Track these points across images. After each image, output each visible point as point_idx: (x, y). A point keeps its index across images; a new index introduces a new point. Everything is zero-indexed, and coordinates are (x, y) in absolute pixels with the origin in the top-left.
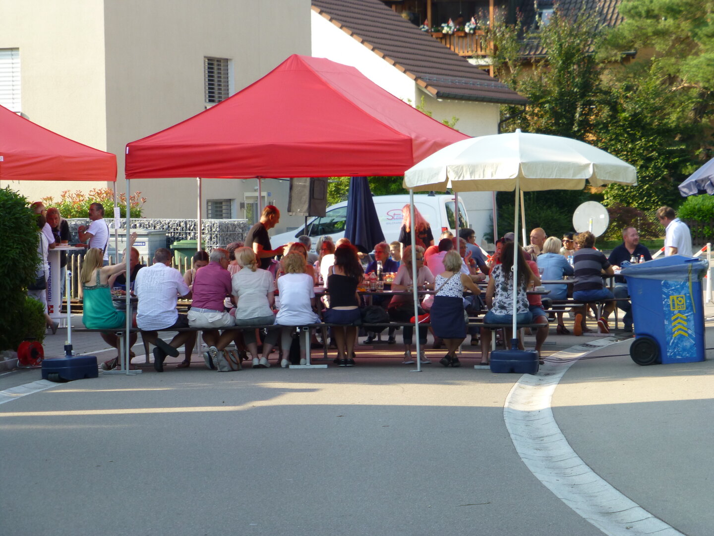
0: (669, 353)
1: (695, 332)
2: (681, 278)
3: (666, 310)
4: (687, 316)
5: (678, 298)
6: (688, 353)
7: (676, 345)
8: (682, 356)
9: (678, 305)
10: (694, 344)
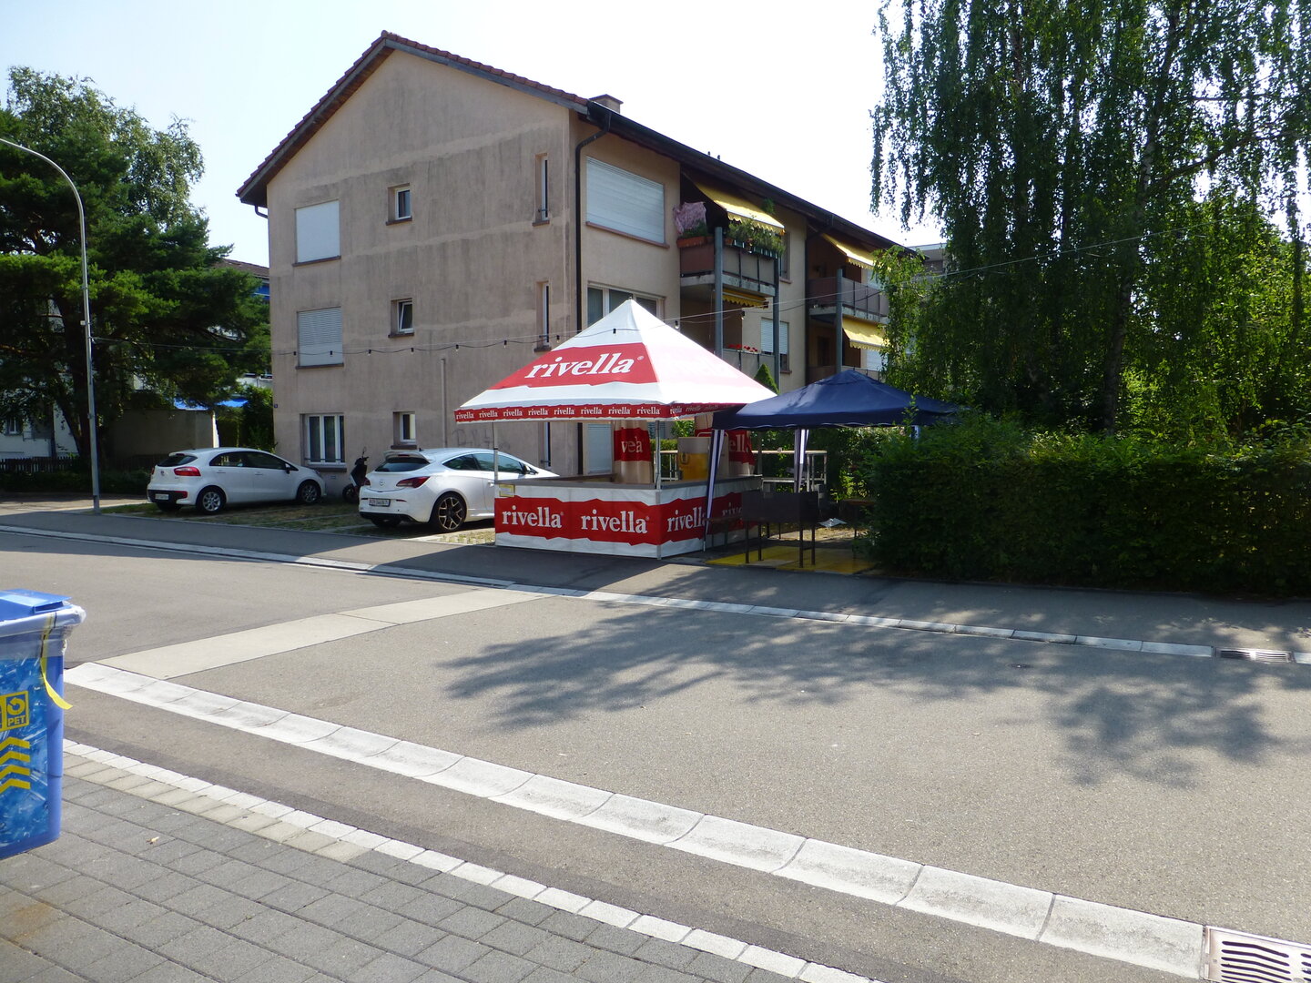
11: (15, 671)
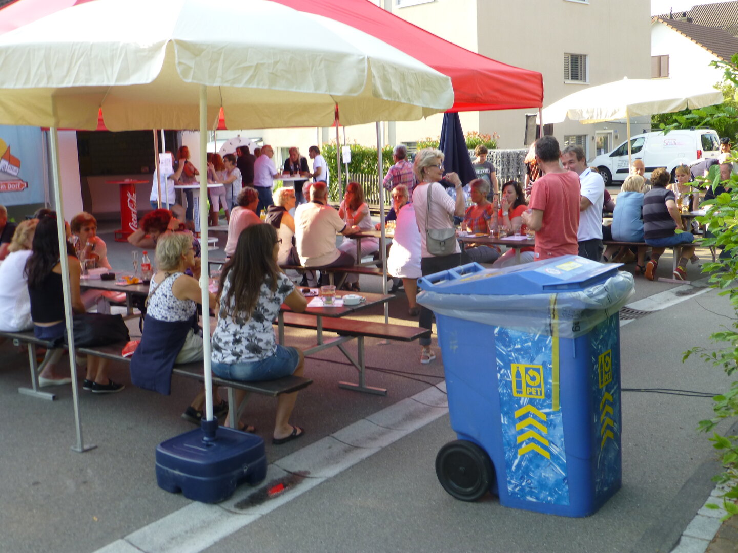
0: (512, 486)
1: (566, 452)
2: (535, 326)
3: (503, 394)
4: (548, 414)
5: (527, 370)
6: (551, 495)
7: (525, 473)
8: (537, 498)
9: (528, 385)
10: (565, 479)
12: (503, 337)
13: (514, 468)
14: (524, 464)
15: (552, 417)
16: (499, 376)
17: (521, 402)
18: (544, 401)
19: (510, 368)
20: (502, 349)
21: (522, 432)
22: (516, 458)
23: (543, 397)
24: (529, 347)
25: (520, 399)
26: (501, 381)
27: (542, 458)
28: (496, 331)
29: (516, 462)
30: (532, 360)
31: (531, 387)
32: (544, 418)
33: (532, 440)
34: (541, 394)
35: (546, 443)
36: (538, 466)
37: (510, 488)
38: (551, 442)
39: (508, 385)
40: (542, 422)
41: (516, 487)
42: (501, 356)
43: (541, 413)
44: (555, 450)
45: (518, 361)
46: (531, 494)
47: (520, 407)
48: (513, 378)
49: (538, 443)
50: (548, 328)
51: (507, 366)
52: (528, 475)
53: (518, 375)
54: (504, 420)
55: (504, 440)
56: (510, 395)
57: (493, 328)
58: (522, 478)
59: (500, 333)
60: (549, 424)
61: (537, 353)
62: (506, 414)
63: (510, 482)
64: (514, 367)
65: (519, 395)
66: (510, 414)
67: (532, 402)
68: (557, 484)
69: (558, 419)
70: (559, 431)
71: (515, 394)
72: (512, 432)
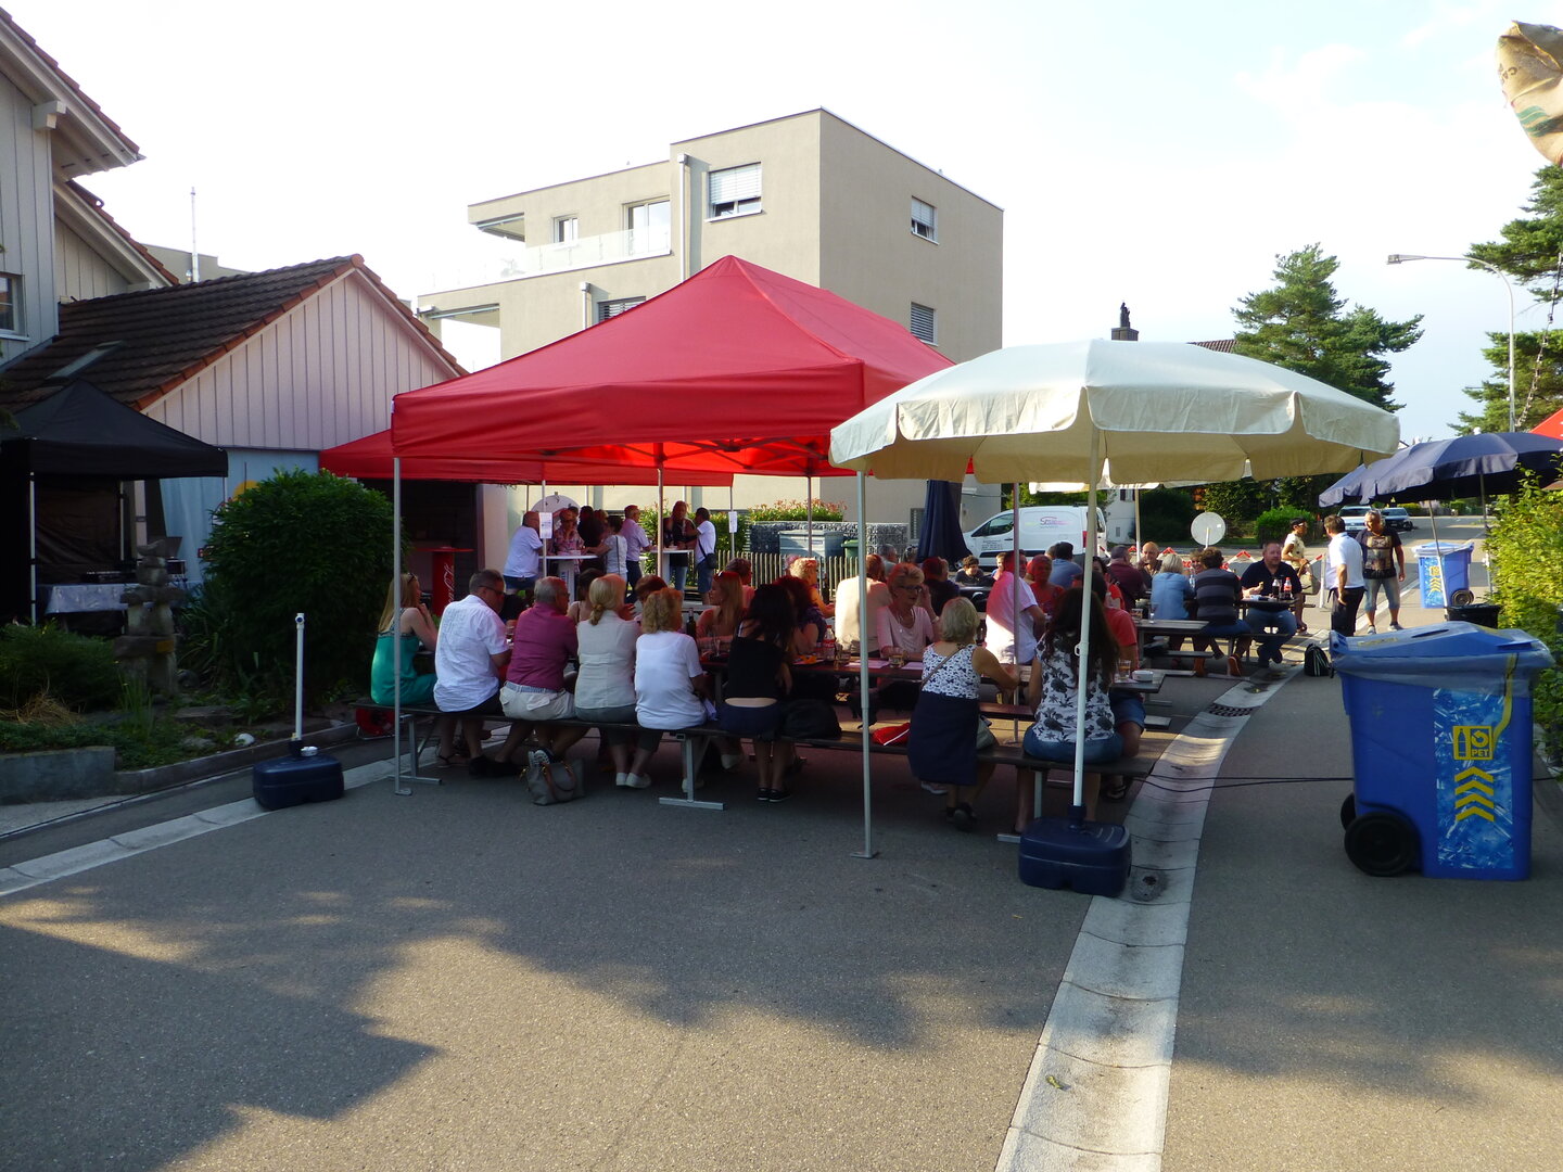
0: (1444, 855)
1: (1513, 813)
2: (1486, 687)
3: (1442, 758)
4: (1495, 776)
5: (1473, 731)
6: (1492, 859)
7: (1461, 838)
8: (1474, 864)
9: (1473, 747)
10: (1510, 841)
11: (1478, 705)
12: (1445, 700)
13: (1448, 835)
14: (1461, 830)
15: (1500, 778)
16: (1436, 739)
17: (1464, 765)
18: (1492, 762)
19: (1451, 731)
20: (1443, 712)
21: (1463, 795)
22: (1453, 824)
23: (1491, 758)
24: (1477, 709)
25: (1463, 761)
26: (1438, 745)
27: (1485, 820)
28: (1436, 693)
29: (1452, 828)
30: (1480, 721)
31: (1478, 748)
32: (1491, 780)
33: (1475, 804)
34: (1488, 756)
35: (1490, 805)
36: (1479, 831)
37: (1441, 857)
38: (1495, 804)
39: (1449, 748)
40: (1487, 784)
41: (1448, 855)
42: (1441, 720)
43: (1487, 775)
44: (1500, 812)
45: (1461, 722)
46: (1468, 860)
47: (1462, 770)
48: (1454, 741)
49: (1482, 806)
50: (1503, 689)
51: (1448, 727)
52: (1466, 840)
53: (1461, 737)
54: (1440, 785)
55: (1439, 807)
56: (1450, 759)
57: (1433, 690)
58: (1459, 844)
59: (1439, 696)
60: (1496, 785)
61: (1486, 714)
62: (1443, 779)
63: (1442, 851)
64: (1456, 729)
65: (1461, 758)
66: (1448, 779)
67: (1477, 764)
68: (1501, 847)
69: (1507, 780)
70: (1508, 791)
71: (1456, 757)
72: (1451, 796)
